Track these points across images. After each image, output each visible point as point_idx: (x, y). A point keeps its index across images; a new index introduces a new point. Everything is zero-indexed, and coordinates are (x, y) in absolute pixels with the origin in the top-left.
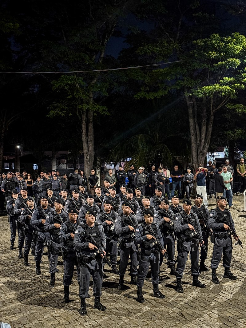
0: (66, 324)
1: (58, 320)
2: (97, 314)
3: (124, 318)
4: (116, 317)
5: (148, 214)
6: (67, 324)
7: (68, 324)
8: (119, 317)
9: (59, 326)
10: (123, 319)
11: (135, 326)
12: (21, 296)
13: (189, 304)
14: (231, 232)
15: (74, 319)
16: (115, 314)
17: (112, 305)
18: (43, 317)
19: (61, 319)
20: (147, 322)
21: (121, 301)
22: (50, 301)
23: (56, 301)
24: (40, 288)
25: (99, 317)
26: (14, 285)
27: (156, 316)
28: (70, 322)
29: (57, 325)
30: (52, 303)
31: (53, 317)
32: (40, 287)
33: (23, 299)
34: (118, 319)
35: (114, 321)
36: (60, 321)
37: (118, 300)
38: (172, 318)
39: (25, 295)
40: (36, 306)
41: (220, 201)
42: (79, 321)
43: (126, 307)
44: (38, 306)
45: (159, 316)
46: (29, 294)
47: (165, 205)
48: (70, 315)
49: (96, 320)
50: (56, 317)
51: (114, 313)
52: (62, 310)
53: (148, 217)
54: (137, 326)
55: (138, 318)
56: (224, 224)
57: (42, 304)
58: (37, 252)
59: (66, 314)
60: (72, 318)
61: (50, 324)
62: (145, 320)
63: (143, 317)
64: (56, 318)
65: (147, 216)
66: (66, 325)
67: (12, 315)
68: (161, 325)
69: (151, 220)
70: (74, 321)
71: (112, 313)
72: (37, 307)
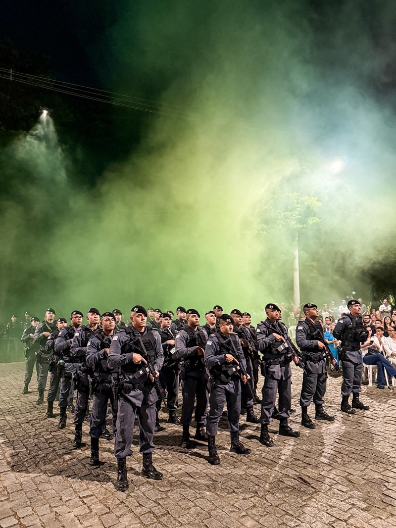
0: (104, 512)
1: (89, 505)
2: (158, 488)
3: (208, 493)
4: (194, 493)
5: (227, 320)
6: (105, 514)
7: (107, 513)
8: (198, 492)
9: (88, 519)
10: (207, 496)
11: (234, 511)
12: (30, 459)
13: (304, 461)
14: (327, 352)
15: (118, 502)
16: (189, 487)
17: (181, 469)
18: (61, 499)
19: (94, 502)
20: (252, 499)
21: (193, 461)
22: (77, 467)
23: (87, 465)
24: (62, 444)
25: (163, 493)
26: (24, 440)
27: (262, 486)
28: (109, 509)
29: (85, 516)
30: (80, 469)
31: (80, 497)
32: (62, 442)
33: (32, 463)
34: (198, 496)
35: (192, 502)
36: (92, 507)
37: (188, 459)
38: (290, 488)
39: (36, 456)
40: (51, 476)
41: (310, 309)
42: (127, 503)
43: (204, 471)
44: (55, 477)
45: (267, 486)
46: (43, 455)
47: (237, 318)
48: (110, 491)
49: (159, 502)
50: (84, 497)
51: (188, 484)
52: (95, 482)
53: (227, 325)
54: (237, 511)
55: (232, 493)
56: (319, 342)
57: (62, 471)
58: (62, 394)
59: (104, 491)
60: (114, 499)
61: (72, 515)
62: (247, 496)
63: (240, 490)
64: (85, 500)
65: (225, 323)
66: (102, 515)
67: (5, 495)
68: (279, 505)
69: (230, 329)
70: (118, 504)
71: (184, 484)
72: (52, 478)
